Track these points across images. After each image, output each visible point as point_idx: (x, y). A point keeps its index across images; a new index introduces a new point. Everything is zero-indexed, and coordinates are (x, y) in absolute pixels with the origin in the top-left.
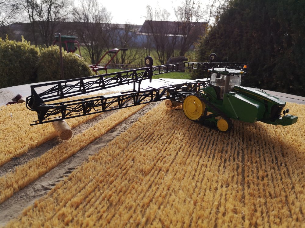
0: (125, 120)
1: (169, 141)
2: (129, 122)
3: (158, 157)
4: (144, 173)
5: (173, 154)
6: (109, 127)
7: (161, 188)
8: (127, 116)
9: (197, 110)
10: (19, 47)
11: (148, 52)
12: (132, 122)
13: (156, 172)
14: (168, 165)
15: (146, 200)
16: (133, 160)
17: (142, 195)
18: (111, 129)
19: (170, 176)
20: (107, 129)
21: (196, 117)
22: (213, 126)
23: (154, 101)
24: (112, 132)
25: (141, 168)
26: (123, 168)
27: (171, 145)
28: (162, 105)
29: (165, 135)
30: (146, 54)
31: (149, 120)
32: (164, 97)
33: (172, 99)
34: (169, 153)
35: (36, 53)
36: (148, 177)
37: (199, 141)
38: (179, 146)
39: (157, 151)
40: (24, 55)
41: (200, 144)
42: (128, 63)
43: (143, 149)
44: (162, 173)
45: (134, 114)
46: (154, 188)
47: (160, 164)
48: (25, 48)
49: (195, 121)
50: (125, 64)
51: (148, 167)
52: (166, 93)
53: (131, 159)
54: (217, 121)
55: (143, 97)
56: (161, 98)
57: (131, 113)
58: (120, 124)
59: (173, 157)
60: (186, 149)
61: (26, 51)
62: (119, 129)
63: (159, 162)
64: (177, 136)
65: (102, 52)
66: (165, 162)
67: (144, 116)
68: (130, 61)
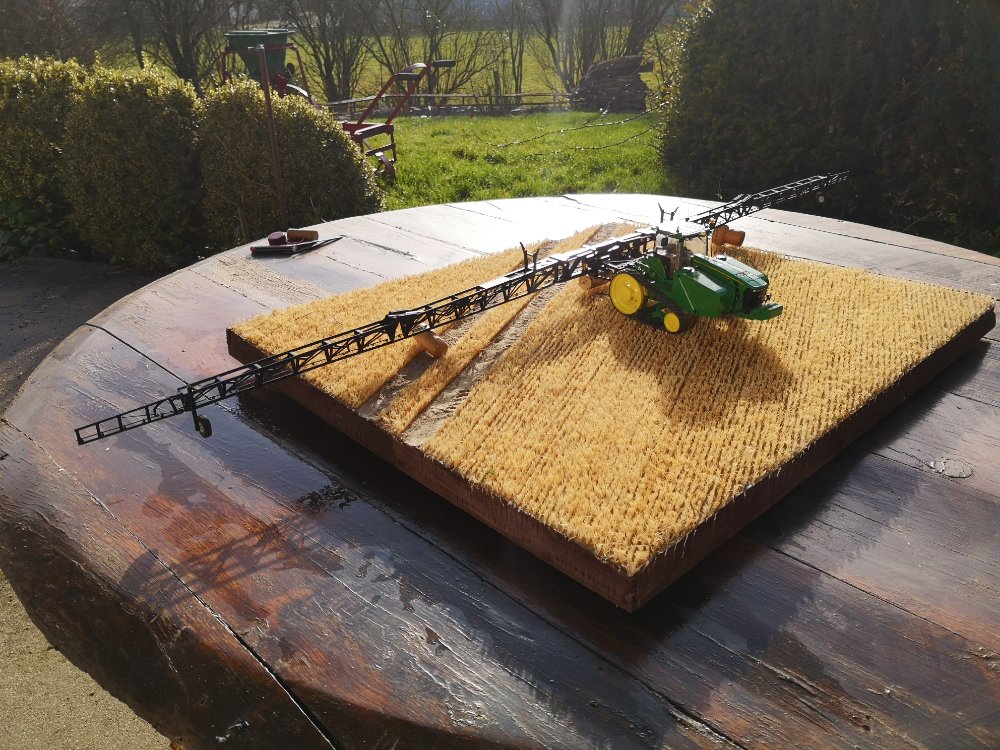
0: (512, 321)
1: (587, 351)
2: (519, 322)
3: (572, 374)
4: (557, 394)
5: (594, 369)
6: (493, 334)
7: (577, 406)
8: (515, 312)
9: (632, 298)
10: (139, 89)
11: (515, 44)
12: (525, 322)
13: (571, 392)
14: (585, 382)
15: (561, 418)
16: (539, 379)
17: (556, 414)
18: (496, 336)
19: (588, 395)
20: (490, 337)
21: (631, 309)
22: (659, 324)
23: (560, 281)
24: (497, 341)
25: (550, 388)
26: (528, 388)
27: (590, 358)
28: (574, 287)
29: (581, 342)
30: (509, 50)
31: (554, 317)
32: (578, 271)
33: (593, 273)
34: (586, 369)
35: (189, 103)
36: (560, 397)
37: (632, 349)
38: (601, 358)
39: (569, 367)
40: (156, 114)
41: (634, 353)
42: (450, 87)
43: (549, 364)
44: (578, 392)
45: (525, 306)
46: (569, 407)
47: (575, 383)
48: (157, 91)
49: (630, 316)
50: (438, 93)
51: (560, 387)
52: (580, 264)
53: (536, 378)
54: (663, 315)
55: (542, 277)
56: (573, 274)
57: (521, 306)
58: (506, 327)
59: (592, 373)
60: (611, 362)
61: (159, 99)
62: (507, 335)
63: (574, 380)
64: (598, 343)
65: (357, 53)
66: (582, 380)
67: (543, 310)
68: (455, 82)
